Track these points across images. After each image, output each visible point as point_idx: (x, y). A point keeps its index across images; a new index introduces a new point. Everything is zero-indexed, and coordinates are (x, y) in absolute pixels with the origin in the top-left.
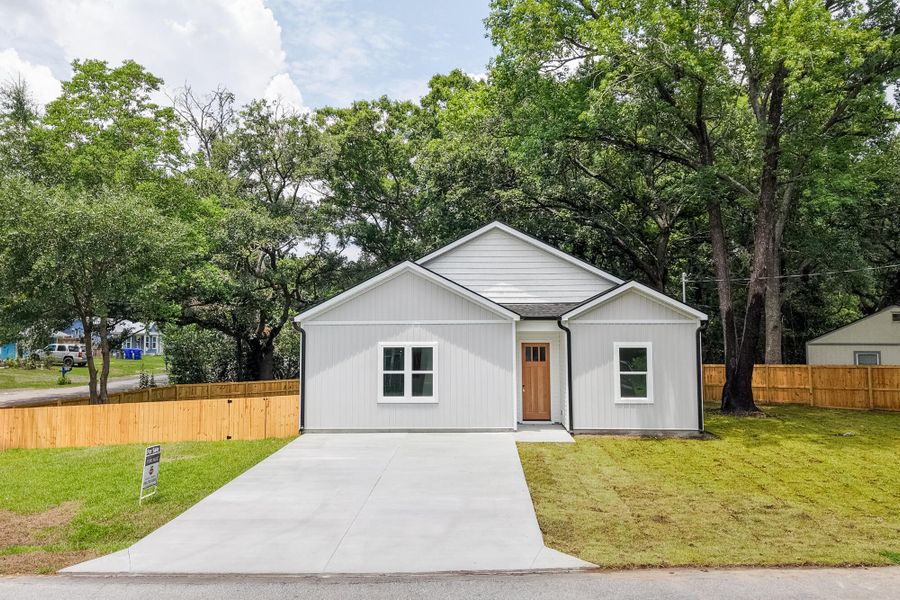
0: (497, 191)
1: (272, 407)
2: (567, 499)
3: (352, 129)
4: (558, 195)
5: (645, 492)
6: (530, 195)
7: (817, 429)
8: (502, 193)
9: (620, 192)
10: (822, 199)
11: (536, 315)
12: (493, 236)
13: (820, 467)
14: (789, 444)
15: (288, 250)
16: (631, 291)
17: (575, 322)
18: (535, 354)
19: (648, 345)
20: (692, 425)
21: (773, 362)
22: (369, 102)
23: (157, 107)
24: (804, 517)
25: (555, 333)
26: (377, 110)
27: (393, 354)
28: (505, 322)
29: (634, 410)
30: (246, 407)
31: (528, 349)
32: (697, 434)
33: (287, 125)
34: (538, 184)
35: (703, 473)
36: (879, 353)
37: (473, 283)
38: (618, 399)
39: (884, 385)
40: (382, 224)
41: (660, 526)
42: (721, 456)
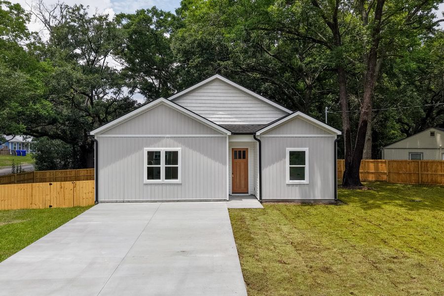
0: (218, 62)
1: (78, 187)
2: (262, 253)
3: (135, 25)
4: (253, 64)
5: (312, 246)
6: (236, 64)
7: (398, 197)
8: (222, 63)
9: (286, 65)
10: (407, 64)
11: (241, 132)
12: (215, 83)
13: (411, 223)
14: (387, 207)
15: (103, 96)
16: (297, 117)
17: (263, 136)
18: (239, 155)
19: (306, 149)
20: (330, 196)
21: (367, 158)
22: (145, 10)
23: (10, 3)
24: (420, 265)
25: (252, 142)
26: (150, 15)
27: (154, 154)
28: (222, 136)
29: (297, 188)
30: (61, 187)
31: (236, 152)
32: (333, 201)
33: (96, 21)
34: (242, 58)
35: (344, 229)
36: (422, 153)
37: (203, 112)
38: (288, 181)
39: (428, 171)
40: (156, 83)
41: (326, 275)
42: (351, 217)
